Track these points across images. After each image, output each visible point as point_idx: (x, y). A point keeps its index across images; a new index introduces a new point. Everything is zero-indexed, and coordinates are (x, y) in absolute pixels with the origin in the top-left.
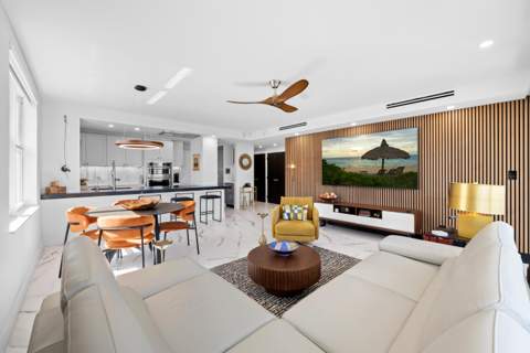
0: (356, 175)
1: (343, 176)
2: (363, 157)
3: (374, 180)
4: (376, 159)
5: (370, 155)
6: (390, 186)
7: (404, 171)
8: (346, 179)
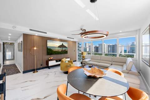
0: (56, 51)
1: (53, 52)
2: (58, 47)
3: (60, 52)
5: (59, 47)
6: (63, 54)
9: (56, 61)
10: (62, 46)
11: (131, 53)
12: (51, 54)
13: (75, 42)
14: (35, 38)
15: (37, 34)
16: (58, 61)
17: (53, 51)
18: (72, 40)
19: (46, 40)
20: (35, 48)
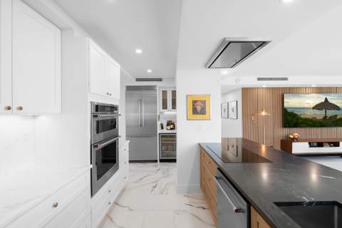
0: (308, 119)
1: (300, 121)
2: (313, 108)
3: (320, 123)
4: (322, 109)
5: (318, 107)
7: (338, 117)
8: (302, 123)
9: (309, 143)
12: (296, 125)
16: (315, 144)
17: (301, 119)
19: (281, 94)
20: (264, 113)
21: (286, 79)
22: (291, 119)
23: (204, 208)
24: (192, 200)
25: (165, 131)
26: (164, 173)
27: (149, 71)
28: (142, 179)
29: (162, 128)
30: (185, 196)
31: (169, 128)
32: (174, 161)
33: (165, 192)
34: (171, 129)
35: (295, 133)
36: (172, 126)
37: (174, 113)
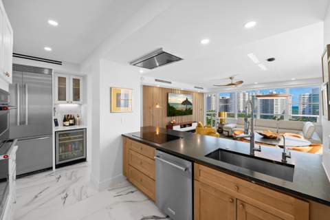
1: (176, 112)
3: (184, 112)
4: (185, 105)
5: (183, 103)
7: (191, 109)
9: (180, 126)
10: (186, 102)
11: (309, 114)
13: (202, 94)
14: (156, 91)
15: (159, 84)
16: (183, 126)
18: (199, 91)
19: (167, 93)
20: (158, 106)
21: (170, 83)
22: (172, 111)
23: (132, 192)
24: (118, 191)
25: (61, 128)
26: (70, 179)
27: (48, 49)
28: (36, 197)
29: (57, 124)
30: (109, 190)
31: (67, 123)
32: (84, 160)
33: (84, 197)
34: (70, 125)
35: (174, 119)
36: (71, 122)
37: (76, 105)
